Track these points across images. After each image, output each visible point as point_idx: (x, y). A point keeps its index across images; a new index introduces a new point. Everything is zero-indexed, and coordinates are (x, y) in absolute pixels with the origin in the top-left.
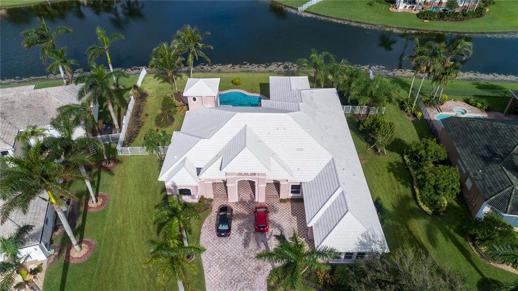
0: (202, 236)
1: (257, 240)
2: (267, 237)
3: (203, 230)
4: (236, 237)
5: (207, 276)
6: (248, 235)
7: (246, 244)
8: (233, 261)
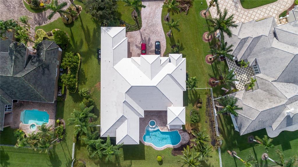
0: (166, 43)
1: (145, 41)
2: (142, 42)
3: (165, 45)
4: (153, 42)
5: (162, 27)
6: (149, 44)
7: (149, 39)
8: (153, 33)
